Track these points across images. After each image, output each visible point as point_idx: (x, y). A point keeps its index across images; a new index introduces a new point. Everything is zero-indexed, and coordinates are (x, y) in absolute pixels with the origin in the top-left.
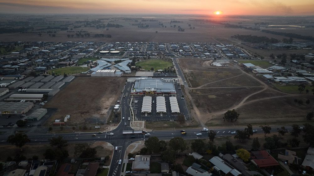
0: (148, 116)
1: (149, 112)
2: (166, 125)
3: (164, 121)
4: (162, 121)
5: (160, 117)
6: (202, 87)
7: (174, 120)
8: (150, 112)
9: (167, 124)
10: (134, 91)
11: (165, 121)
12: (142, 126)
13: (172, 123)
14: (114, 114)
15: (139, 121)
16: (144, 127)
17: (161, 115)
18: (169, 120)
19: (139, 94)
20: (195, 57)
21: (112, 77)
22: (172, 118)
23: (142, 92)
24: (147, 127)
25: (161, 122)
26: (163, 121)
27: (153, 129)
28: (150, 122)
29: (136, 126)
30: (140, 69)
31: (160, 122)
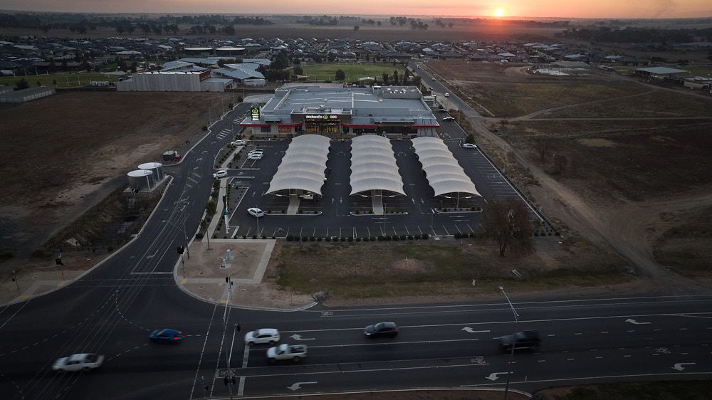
0: (300, 211)
1: (305, 192)
2: (408, 264)
3: (396, 239)
4: (381, 239)
5: (373, 222)
6: (534, 118)
7: (458, 237)
8: (316, 195)
9: (418, 258)
10: (255, 118)
11: (403, 238)
12: (247, 273)
13: (444, 254)
14: (119, 205)
15: (240, 241)
16: (267, 277)
17: (378, 211)
18: (425, 237)
19: (275, 131)
20: (473, 59)
21: (192, 92)
22: (442, 223)
23: (289, 122)
24: (282, 276)
25: (376, 244)
26: (388, 239)
27: (320, 293)
28: (307, 244)
29: (209, 271)
30: (299, 76)
31: (370, 245)
